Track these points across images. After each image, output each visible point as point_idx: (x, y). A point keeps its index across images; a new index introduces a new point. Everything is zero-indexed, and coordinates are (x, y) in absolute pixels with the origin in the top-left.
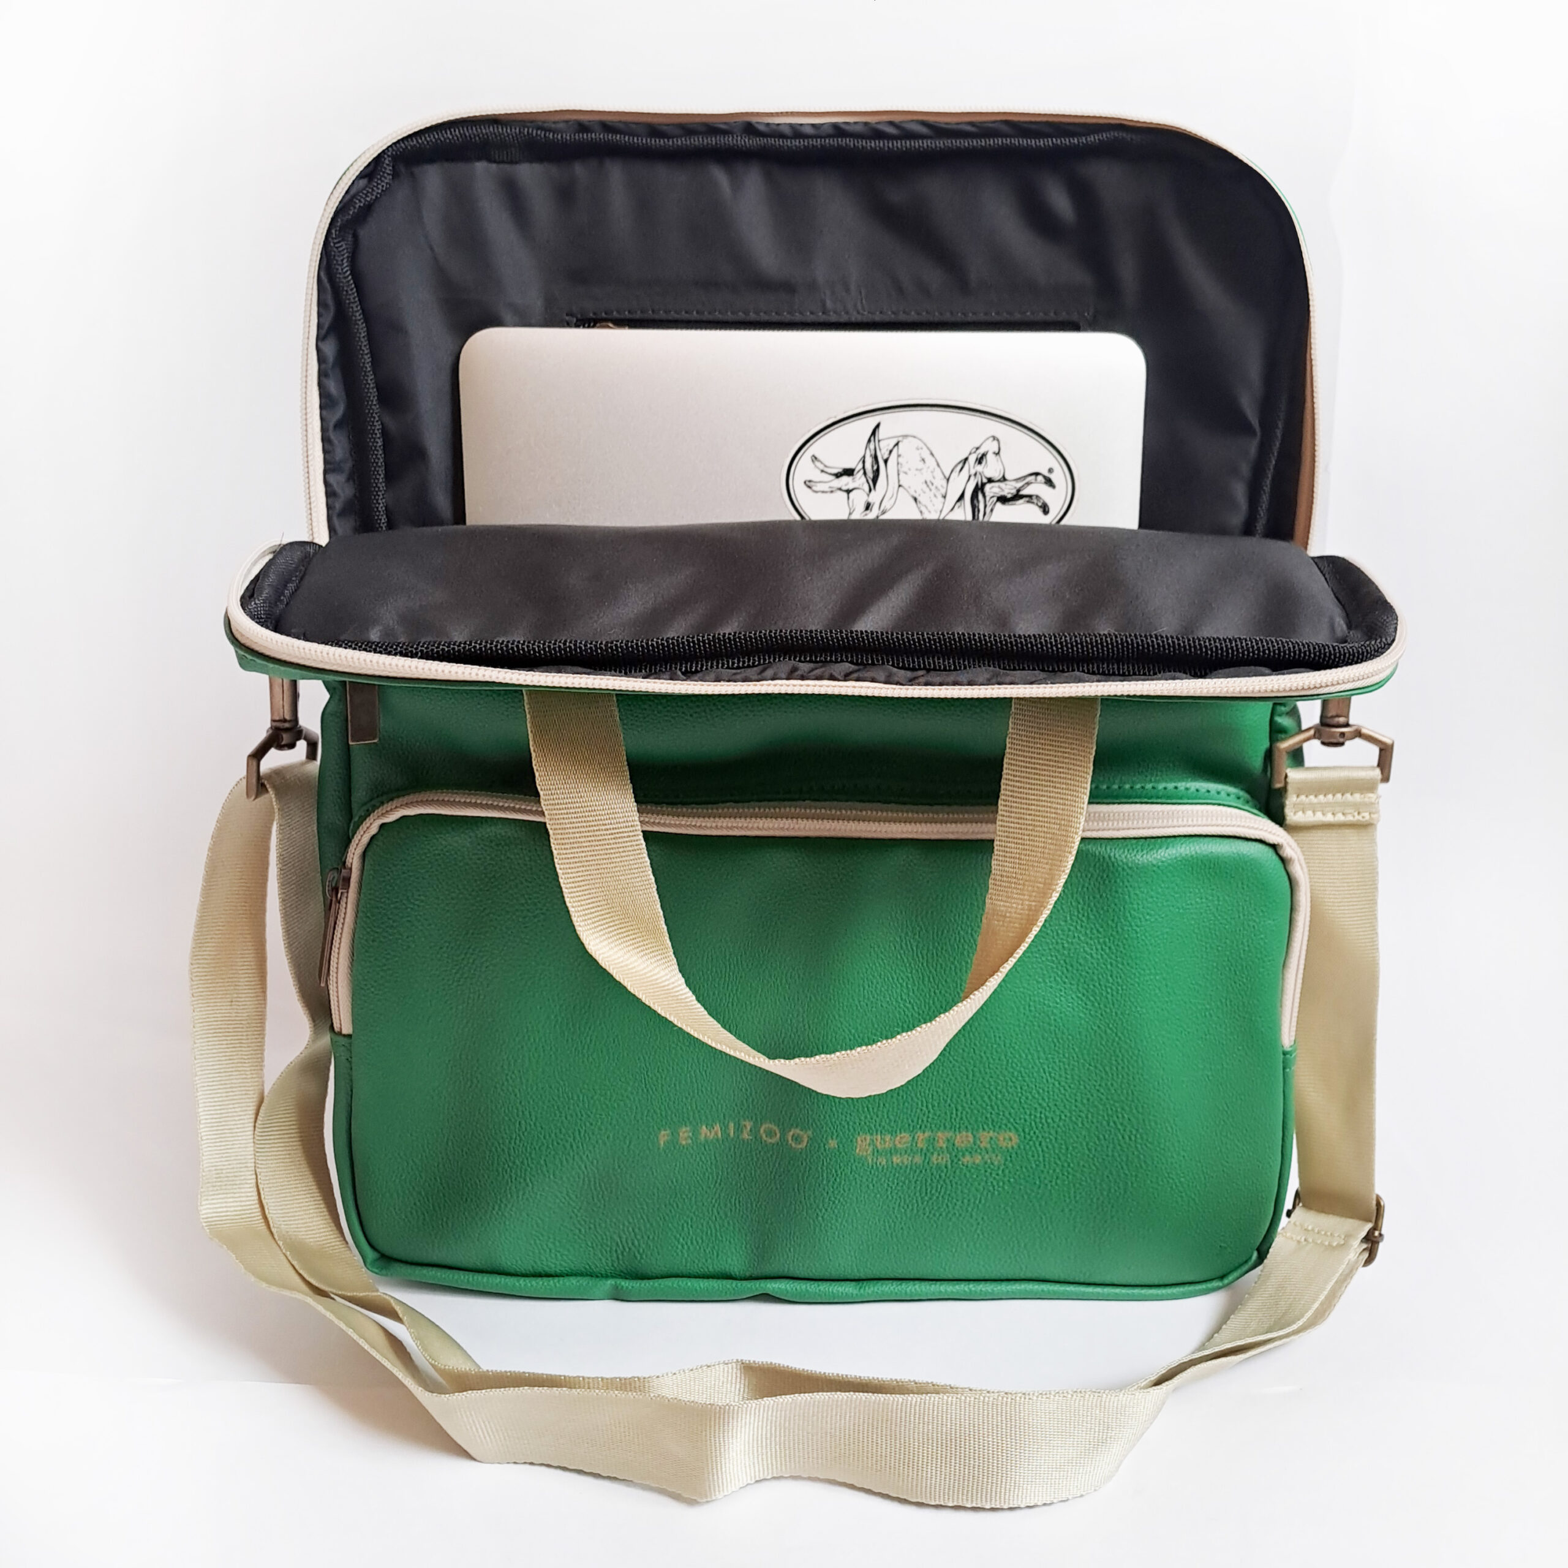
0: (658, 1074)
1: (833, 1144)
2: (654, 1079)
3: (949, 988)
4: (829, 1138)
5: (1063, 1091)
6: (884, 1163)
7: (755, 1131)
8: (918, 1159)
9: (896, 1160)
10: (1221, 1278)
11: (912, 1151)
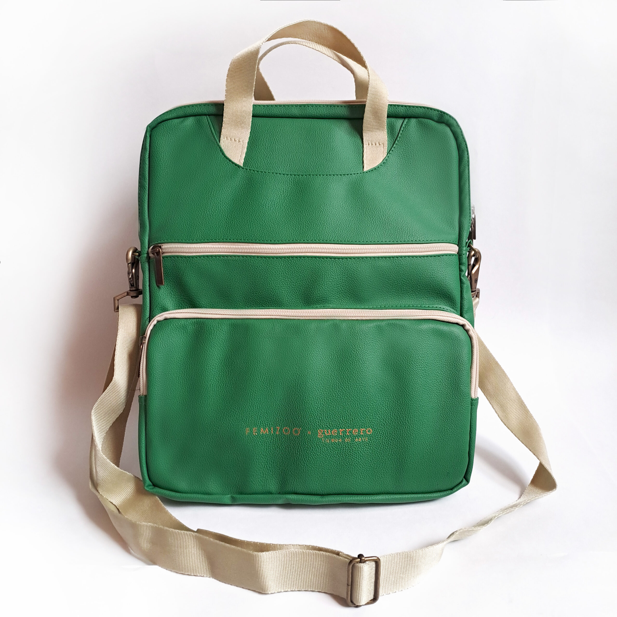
0: (246, 405)
1: (309, 433)
3: (349, 371)
4: (308, 430)
5: (386, 411)
6: (328, 441)
7: (281, 430)
8: (340, 440)
9: (333, 440)
10: (452, 489)
11: (338, 437)
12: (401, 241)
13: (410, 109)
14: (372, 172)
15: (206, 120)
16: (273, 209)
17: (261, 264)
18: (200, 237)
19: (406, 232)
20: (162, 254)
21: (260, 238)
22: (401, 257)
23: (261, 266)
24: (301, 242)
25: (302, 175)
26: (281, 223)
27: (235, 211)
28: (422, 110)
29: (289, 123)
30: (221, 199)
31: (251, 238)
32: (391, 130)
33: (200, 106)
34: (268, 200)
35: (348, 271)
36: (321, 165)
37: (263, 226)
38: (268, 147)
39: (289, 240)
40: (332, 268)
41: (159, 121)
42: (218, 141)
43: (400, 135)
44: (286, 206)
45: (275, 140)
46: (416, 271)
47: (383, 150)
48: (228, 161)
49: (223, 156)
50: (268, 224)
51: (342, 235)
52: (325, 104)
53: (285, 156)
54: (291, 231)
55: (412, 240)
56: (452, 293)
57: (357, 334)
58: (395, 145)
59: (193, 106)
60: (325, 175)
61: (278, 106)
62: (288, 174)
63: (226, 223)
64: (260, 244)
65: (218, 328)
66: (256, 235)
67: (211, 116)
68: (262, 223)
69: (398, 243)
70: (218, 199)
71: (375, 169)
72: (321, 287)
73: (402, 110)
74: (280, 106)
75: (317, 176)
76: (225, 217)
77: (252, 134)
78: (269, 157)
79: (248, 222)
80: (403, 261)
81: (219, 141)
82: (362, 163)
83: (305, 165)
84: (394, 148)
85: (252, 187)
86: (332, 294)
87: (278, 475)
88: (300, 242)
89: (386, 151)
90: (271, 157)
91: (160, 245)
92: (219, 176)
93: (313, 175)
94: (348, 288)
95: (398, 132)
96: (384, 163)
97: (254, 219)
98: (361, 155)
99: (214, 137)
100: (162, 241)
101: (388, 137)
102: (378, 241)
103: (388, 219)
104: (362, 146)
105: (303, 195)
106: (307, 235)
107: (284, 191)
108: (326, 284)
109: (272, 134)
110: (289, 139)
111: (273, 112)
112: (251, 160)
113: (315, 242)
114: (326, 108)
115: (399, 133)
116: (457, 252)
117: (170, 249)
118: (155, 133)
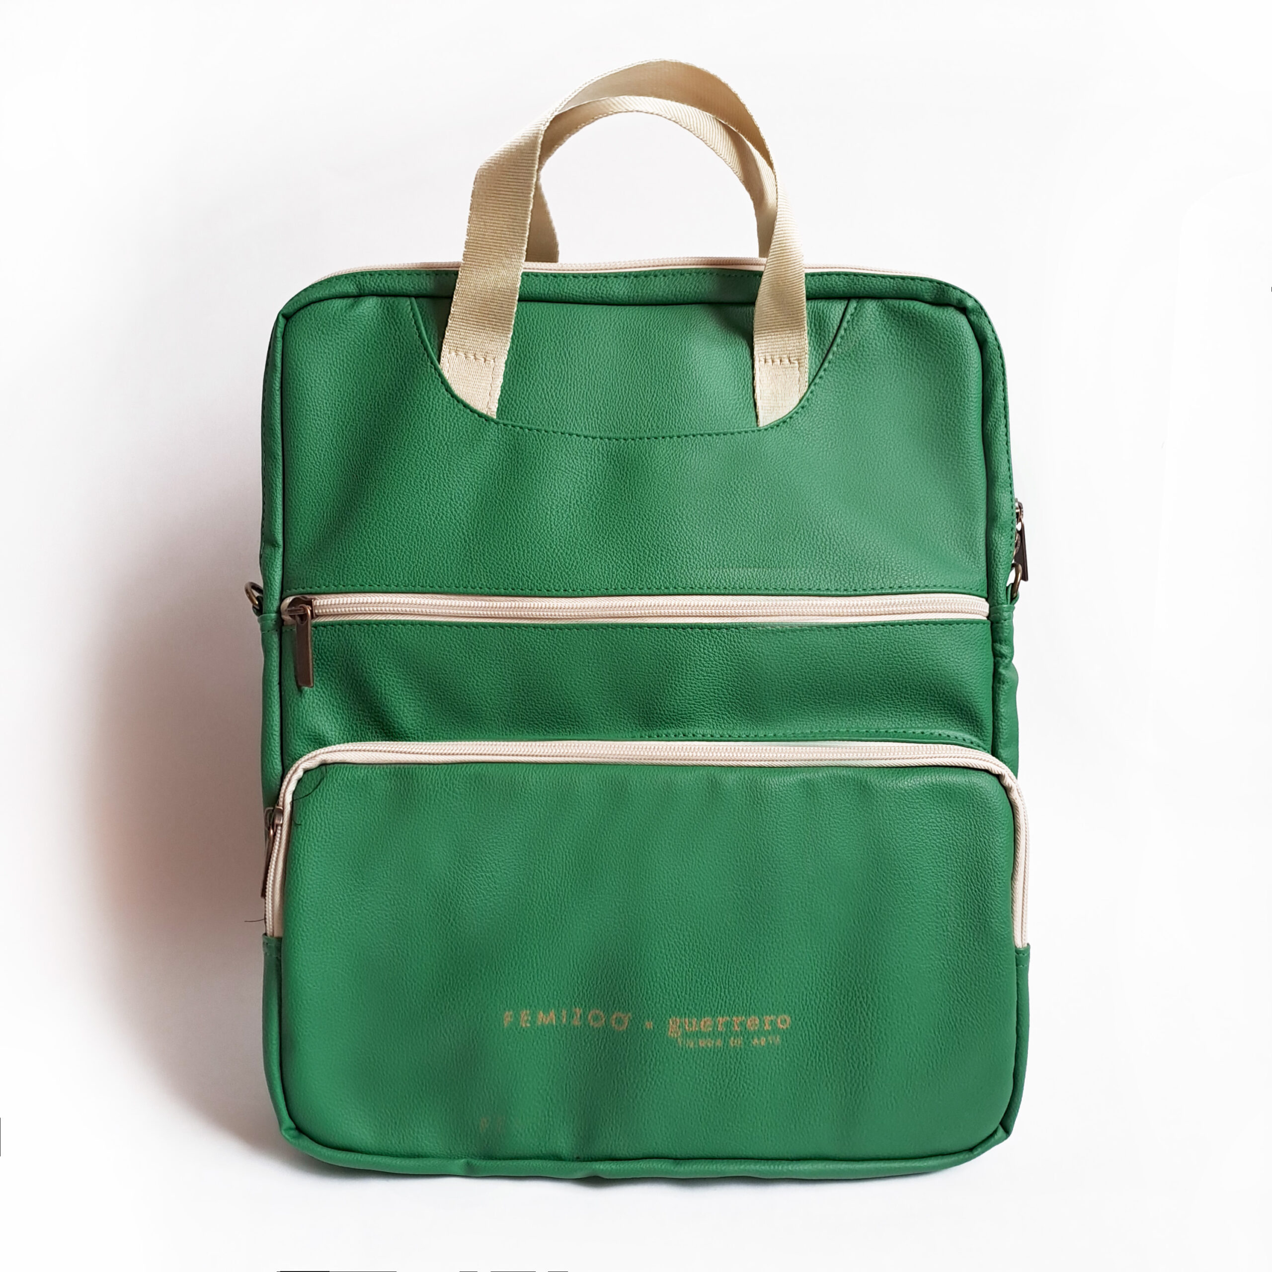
0: (505, 959)
1: (649, 1025)
2: (503, 963)
4: (646, 1019)
6: (692, 1046)
7: (584, 1017)
8: (719, 1043)
9: (702, 1043)
11: (714, 1034)
12: (864, 590)
13: (859, 281)
14: (778, 429)
15: (410, 308)
16: (569, 516)
17: (542, 643)
18: (406, 579)
19: (875, 567)
20: (312, 617)
21: (542, 585)
22: (866, 625)
23: (543, 646)
24: (636, 593)
25: (625, 439)
26: (587, 547)
27: (484, 522)
28: (887, 283)
29: (600, 317)
30: (451, 494)
31: (521, 584)
32: (817, 327)
33: (399, 275)
34: (555, 496)
35: (740, 656)
36: (664, 414)
37: (548, 555)
38: (552, 372)
39: (607, 589)
40: (704, 649)
41: (303, 302)
42: (435, 359)
43: (838, 340)
44: (596, 509)
45: (567, 355)
46: (899, 656)
47: (798, 375)
48: (462, 407)
49: (449, 396)
50: (559, 550)
51: (728, 575)
53: (589, 393)
54: (611, 567)
55: (891, 585)
56: (974, 704)
57: (760, 801)
58: (826, 365)
59: (381, 273)
60: (675, 438)
61: (581, 278)
62: (594, 435)
63: (465, 548)
64: (541, 599)
65: (444, 787)
66: (531, 576)
67: (421, 299)
68: (545, 550)
69: (858, 593)
70: (444, 494)
71: (784, 422)
72: (677, 692)
74: (584, 277)
75: (657, 441)
76: (461, 534)
77: (516, 341)
78: (554, 394)
79: (513, 548)
80: (870, 634)
81: (439, 361)
82: (752, 405)
83: (630, 415)
84: (825, 370)
85: (520, 465)
86: (703, 705)
87: (576, 1118)
88: (633, 593)
89: (806, 378)
90: (558, 395)
91: (308, 597)
92: (444, 443)
93: (648, 438)
94: (739, 693)
95: (835, 332)
96: (803, 408)
97: (528, 540)
98: (749, 385)
99: (426, 349)
100: (316, 589)
101: (809, 343)
102: (810, 589)
103: (830, 539)
104: (750, 364)
105: (630, 484)
106: (647, 575)
107: (589, 474)
108: (688, 684)
109: (560, 342)
110: (596, 354)
111: (565, 290)
112: (513, 402)
113: (666, 591)
115: (836, 336)
116: (987, 614)
117: (333, 606)
118: (294, 330)
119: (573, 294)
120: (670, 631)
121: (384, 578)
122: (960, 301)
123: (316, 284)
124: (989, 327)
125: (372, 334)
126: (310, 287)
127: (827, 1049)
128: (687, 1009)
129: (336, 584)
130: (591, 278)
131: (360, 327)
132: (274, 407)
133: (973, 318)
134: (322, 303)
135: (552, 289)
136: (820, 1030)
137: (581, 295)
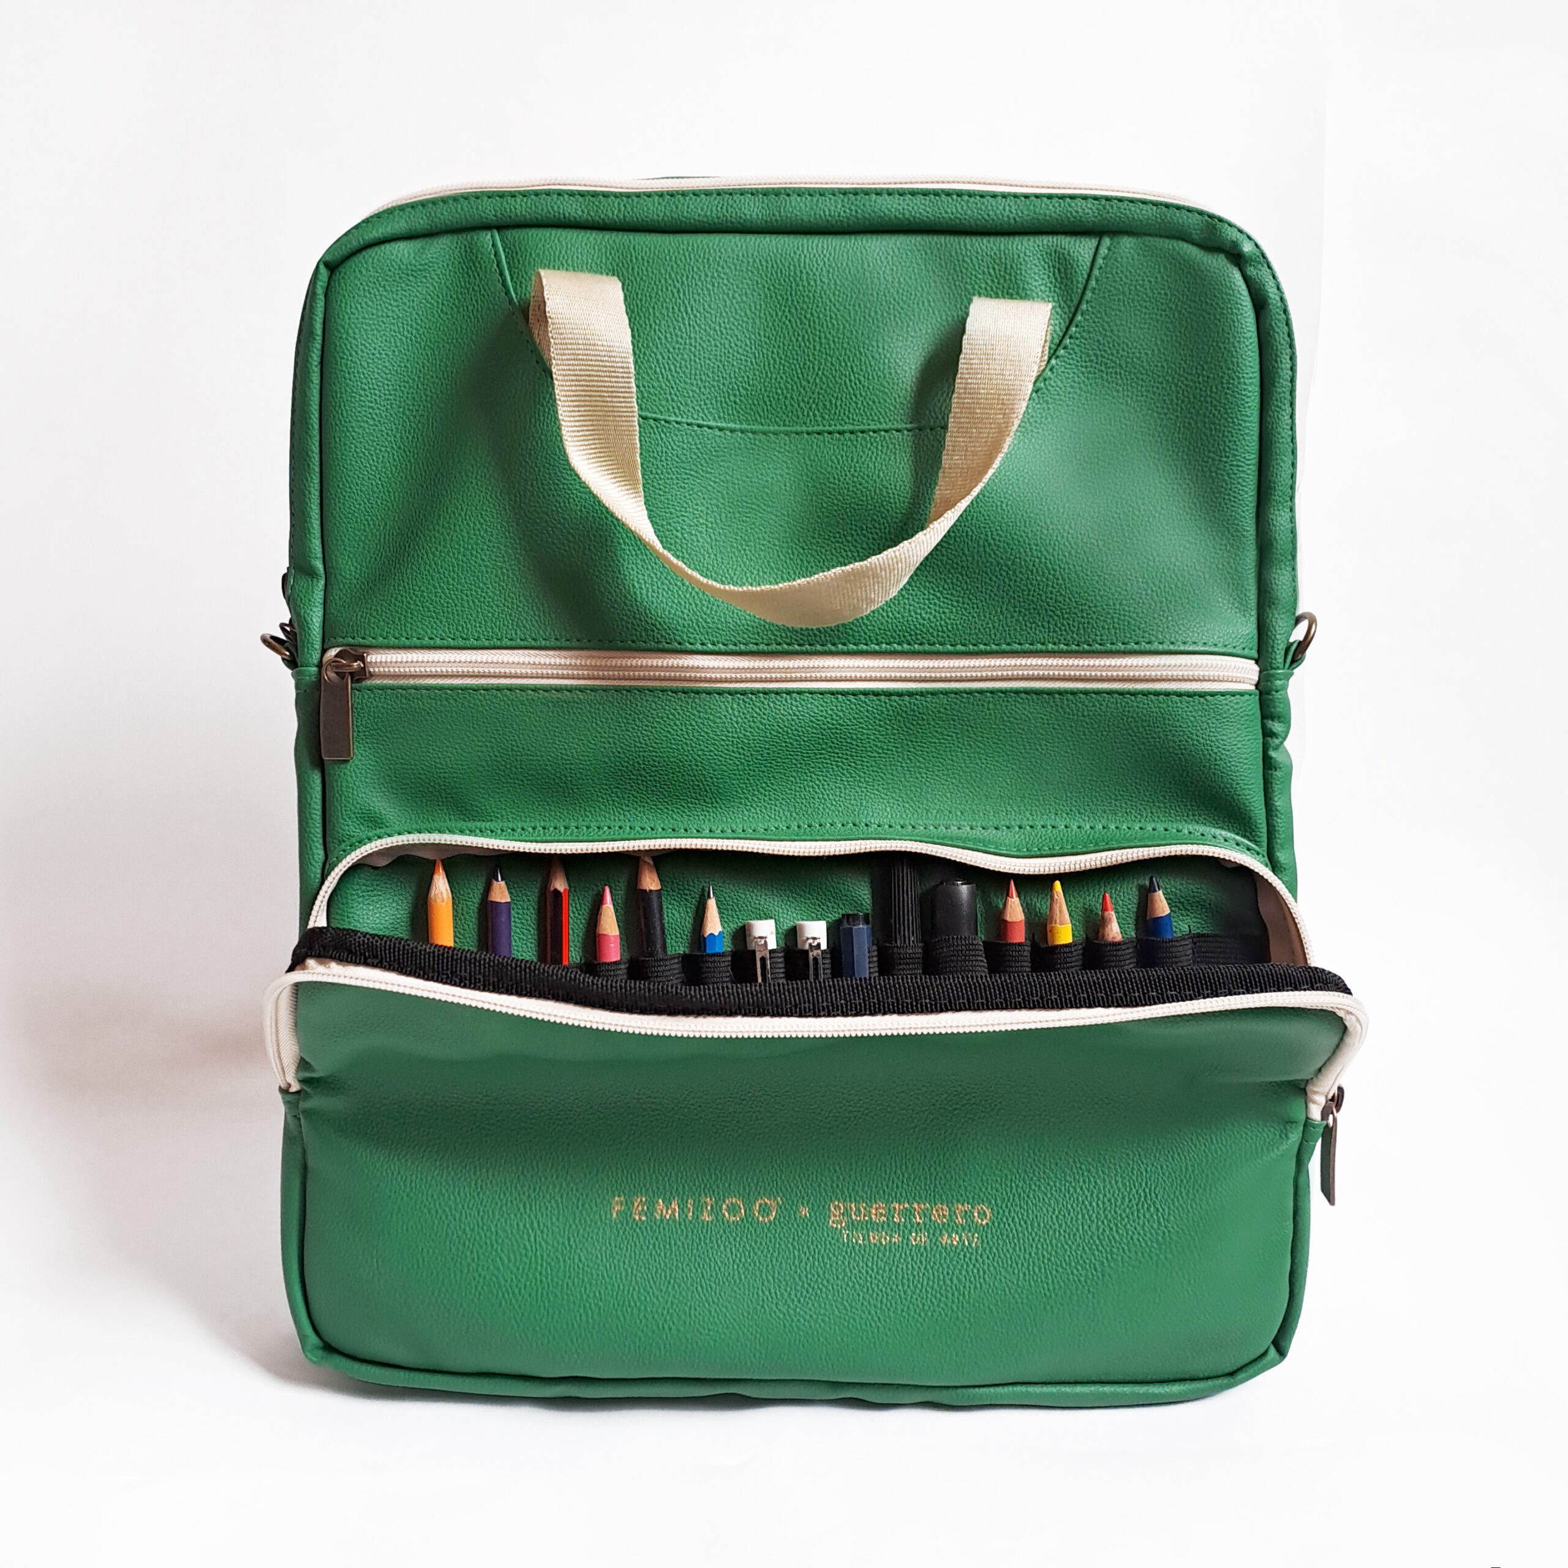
1: (803, 1210)
4: (799, 1203)
6: (860, 1241)
8: (897, 1239)
9: (874, 1238)
10: (1232, 1374)
11: (890, 1227)
13: (1112, 208)
15: (491, 244)
18: (489, 629)
28: (1149, 211)
33: (477, 198)
40: (880, 720)
41: (355, 244)
43: (1089, 294)
52: (839, 189)
55: (1127, 640)
67: (504, 230)
68: (676, 588)
72: (845, 772)
73: (1087, 211)
80: (1091, 705)
83: (782, 398)
84: (1071, 337)
91: (360, 650)
95: (1084, 281)
100: (369, 641)
108: (859, 762)
109: (678, 292)
111: (685, 214)
114: (843, 201)
115: (1085, 288)
116: (1255, 682)
117: (393, 664)
118: (343, 284)
119: (694, 219)
120: (837, 699)
121: (460, 629)
122: (1235, 245)
123: (372, 217)
124: (1272, 283)
125: (447, 287)
126: (363, 221)
127: (1043, 1256)
128: (853, 1189)
129: (397, 635)
130: (715, 196)
131: (433, 279)
132: (309, 387)
133: (1251, 271)
134: (383, 247)
135: (668, 214)
136: (1032, 1229)
137: (705, 220)
